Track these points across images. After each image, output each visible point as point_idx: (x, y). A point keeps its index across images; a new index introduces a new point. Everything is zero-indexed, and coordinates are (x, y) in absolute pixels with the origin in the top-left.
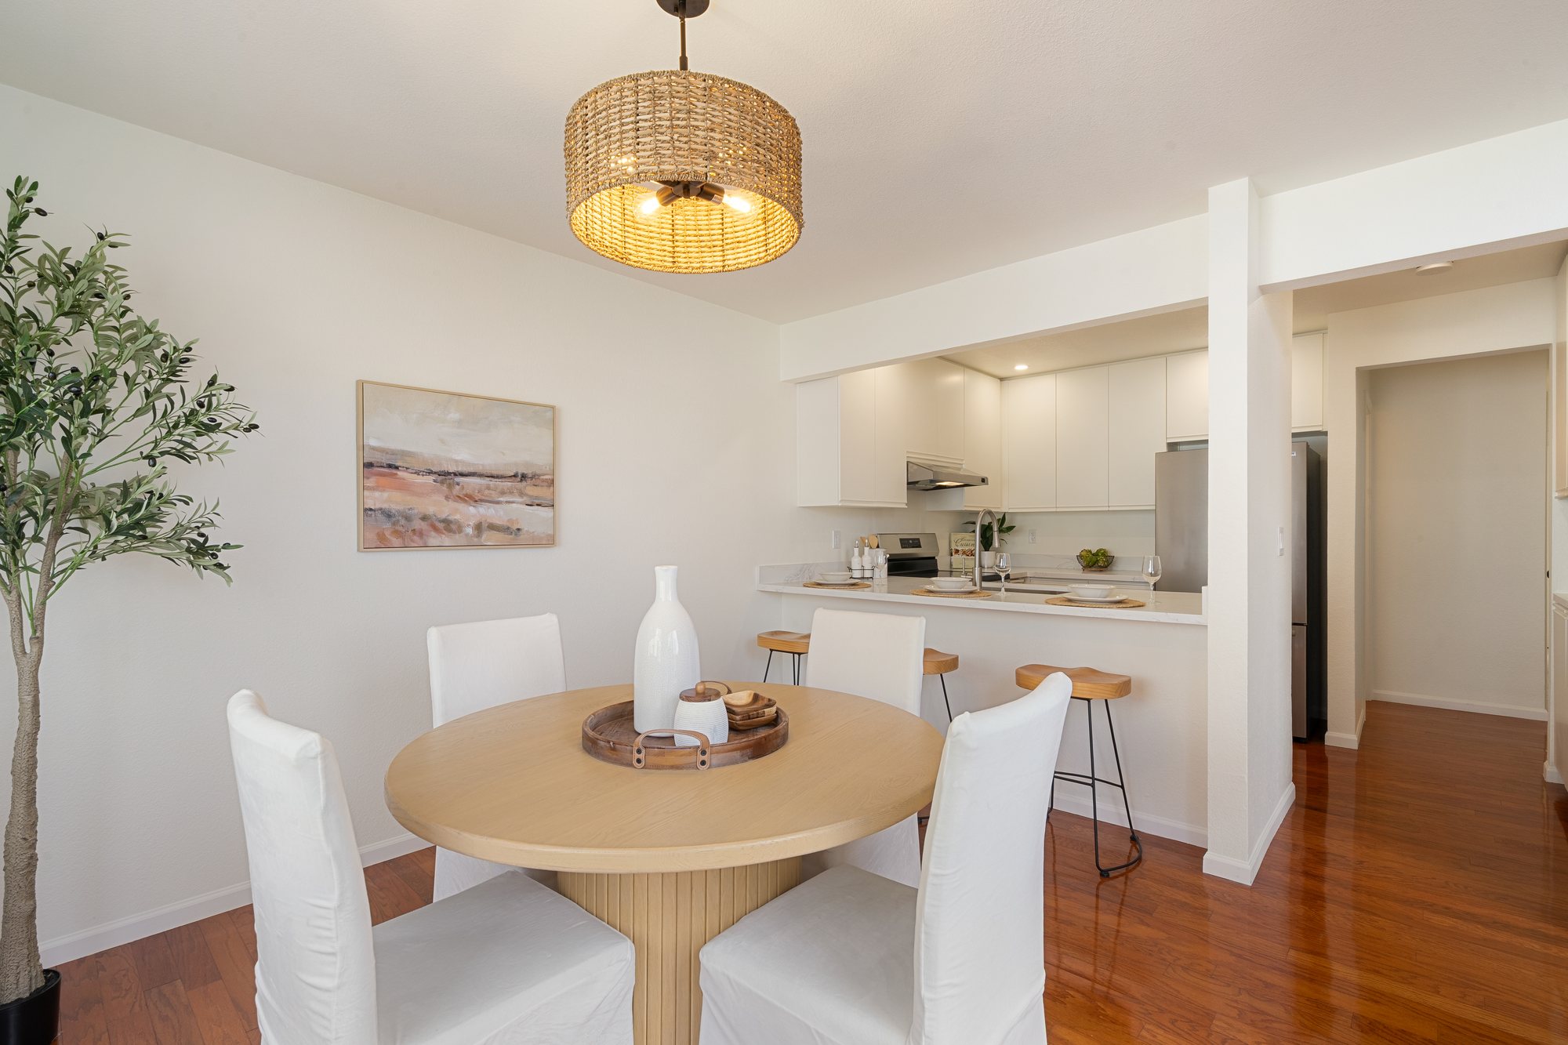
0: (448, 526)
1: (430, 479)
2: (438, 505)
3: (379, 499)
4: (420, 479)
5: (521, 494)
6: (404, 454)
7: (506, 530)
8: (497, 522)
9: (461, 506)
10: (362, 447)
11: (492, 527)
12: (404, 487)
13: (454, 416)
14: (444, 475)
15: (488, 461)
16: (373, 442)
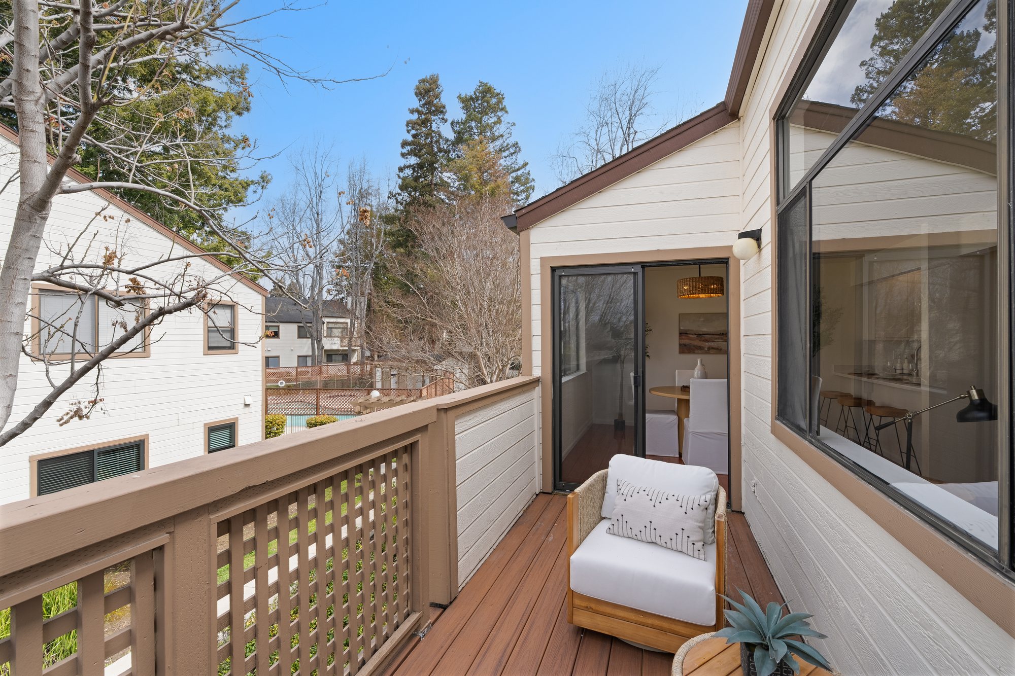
0: (701, 348)
1: (695, 336)
2: (697, 343)
3: (683, 342)
4: (693, 336)
5: (722, 339)
6: (689, 330)
7: (717, 349)
8: (714, 347)
9: (704, 343)
10: (680, 329)
11: (713, 348)
12: (690, 339)
13: (702, 319)
14: (699, 335)
15: (712, 330)
16: (682, 328)
